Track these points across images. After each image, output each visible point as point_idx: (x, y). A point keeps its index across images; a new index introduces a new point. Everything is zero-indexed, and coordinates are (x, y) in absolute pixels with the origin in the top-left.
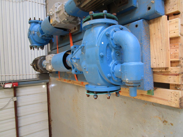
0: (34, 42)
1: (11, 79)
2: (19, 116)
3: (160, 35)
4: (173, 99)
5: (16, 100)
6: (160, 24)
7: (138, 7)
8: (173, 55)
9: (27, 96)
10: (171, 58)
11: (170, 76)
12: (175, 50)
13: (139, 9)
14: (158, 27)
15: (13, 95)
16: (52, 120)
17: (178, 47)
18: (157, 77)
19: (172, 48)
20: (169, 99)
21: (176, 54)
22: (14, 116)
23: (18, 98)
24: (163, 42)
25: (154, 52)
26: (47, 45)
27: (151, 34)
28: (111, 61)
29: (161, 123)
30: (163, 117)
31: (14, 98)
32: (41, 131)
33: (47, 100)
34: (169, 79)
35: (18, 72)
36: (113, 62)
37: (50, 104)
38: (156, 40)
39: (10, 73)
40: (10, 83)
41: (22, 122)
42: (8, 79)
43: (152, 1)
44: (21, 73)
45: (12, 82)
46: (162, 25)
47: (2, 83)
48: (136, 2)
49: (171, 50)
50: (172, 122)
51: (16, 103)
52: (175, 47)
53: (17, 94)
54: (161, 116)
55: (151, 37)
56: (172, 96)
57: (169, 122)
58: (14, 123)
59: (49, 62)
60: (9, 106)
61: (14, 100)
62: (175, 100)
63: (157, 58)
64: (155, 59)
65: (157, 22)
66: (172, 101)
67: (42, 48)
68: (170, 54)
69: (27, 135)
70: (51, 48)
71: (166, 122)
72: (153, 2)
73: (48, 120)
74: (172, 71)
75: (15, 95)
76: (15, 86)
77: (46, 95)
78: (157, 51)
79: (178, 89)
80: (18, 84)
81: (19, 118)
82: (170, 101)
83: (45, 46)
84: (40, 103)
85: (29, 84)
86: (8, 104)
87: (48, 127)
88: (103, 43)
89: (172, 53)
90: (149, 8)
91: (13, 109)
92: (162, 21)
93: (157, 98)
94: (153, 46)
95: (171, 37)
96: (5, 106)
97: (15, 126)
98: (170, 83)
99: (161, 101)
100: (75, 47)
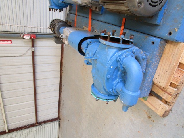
0: (53, 4)
1: (30, 30)
2: (36, 63)
3: (171, 59)
4: (160, 109)
5: (34, 50)
6: (175, 49)
7: (161, 25)
8: (175, 78)
9: (43, 48)
10: (173, 80)
11: (165, 93)
12: (179, 75)
13: (161, 28)
14: (172, 50)
15: (31, 45)
16: (63, 72)
17: (182, 74)
18: (155, 88)
19: (177, 72)
20: (157, 108)
21: (178, 80)
22: (32, 63)
23: (35, 48)
24: (171, 66)
25: (160, 70)
26: (65, 8)
27: (164, 53)
28: (116, 78)
29: (146, 116)
30: (149, 114)
31: (32, 49)
32: (53, 78)
33: (60, 54)
34: (164, 94)
35: (36, 25)
36: (118, 80)
37: (63, 58)
38: (166, 61)
39: (29, 25)
40: (28, 34)
41: (38, 69)
42: (27, 30)
43: (175, 28)
44: (39, 27)
45: (31, 33)
46: (177, 51)
47: (22, 34)
48: (162, 19)
49: (176, 74)
50: (154, 120)
51: (33, 53)
52: (180, 73)
53: (35, 45)
54: (148, 112)
55: (163, 56)
56: (160, 107)
57: (153, 119)
58: (32, 68)
59: (66, 37)
60: (27, 54)
61: (32, 51)
62: (161, 111)
63: (160, 76)
64: (158, 76)
65: (174, 45)
66: (159, 110)
67: (61, 10)
68: (174, 76)
69: (41, 79)
70: (69, 10)
71: (150, 118)
72: (176, 30)
73: (60, 71)
74: (168, 90)
75: (33, 46)
76: (33, 38)
77: (61, 49)
78: (163, 70)
79: (167, 104)
80: (36, 36)
81: (36, 65)
82: (157, 109)
83: (64, 8)
84: (54, 55)
85: (45, 37)
86: (27, 52)
87: (59, 76)
88: (112, 67)
89: (175, 77)
90: (170, 34)
91: (31, 57)
92: (179, 47)
93: (149, 102)
94: (162, 65)
95: (181, 62)
96: (25, 54)
97: (32, 71)
98: (164, 98)
99: (151, 106)
100: (91, 42)
